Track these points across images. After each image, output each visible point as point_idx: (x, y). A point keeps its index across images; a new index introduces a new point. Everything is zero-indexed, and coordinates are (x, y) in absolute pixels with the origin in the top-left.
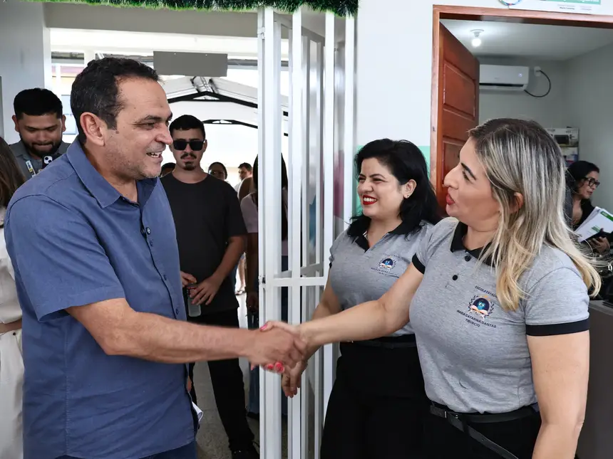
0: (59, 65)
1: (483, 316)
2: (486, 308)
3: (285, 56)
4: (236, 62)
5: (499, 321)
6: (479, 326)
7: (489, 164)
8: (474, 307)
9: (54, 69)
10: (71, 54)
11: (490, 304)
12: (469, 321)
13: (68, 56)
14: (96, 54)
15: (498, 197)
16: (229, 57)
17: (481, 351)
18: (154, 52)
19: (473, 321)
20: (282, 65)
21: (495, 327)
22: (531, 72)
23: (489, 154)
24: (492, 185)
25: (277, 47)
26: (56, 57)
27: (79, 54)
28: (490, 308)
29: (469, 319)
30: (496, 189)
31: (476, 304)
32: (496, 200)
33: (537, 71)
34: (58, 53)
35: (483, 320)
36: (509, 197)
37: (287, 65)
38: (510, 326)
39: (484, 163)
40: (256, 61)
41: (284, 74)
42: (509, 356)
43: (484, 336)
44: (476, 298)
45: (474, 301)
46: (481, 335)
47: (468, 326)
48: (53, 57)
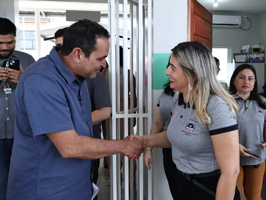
0: (23, 17)
1: (191, 131)
2: (192, 127)
3: (121, 12)
4: (105, 15)
5: (198, 132)
6: (190, 135)
7: (180, 60)
8: (188, 128)
9: (21, 19)
10: (29, 12)
11: (194, 125)
12: (186, 134)
13: (28, 13)
14: (40, 12)
15: (186, 74)
16: (101, 13)
17: (193, 146)
18: (67, 11)
19: (188, 134)
20: (120, 16)
21: (197, 135)
22: (242, 19)
23: (179, 56)
24: (183, 69)
25: (117, 8)
26: (21, 13)
27: (33, 12)
28: (194, 127)
29: (186, 133)
30: (185, 71)
31: (188, 126)
32: (186, 76)
33: (245, 18)
34: (22, 11)
35: (192, 133)
36: (191, 74)
37: (122, 16)
38: (203, 134)
39: (178, 61)
40: (107, 14)
41: (121, 20)
42: (206, 147)
43: (193, 140)
44: (188, 124)
45: (187, 125)
46: (192, 139)
47: (186, 136)
48: (20, 13)
